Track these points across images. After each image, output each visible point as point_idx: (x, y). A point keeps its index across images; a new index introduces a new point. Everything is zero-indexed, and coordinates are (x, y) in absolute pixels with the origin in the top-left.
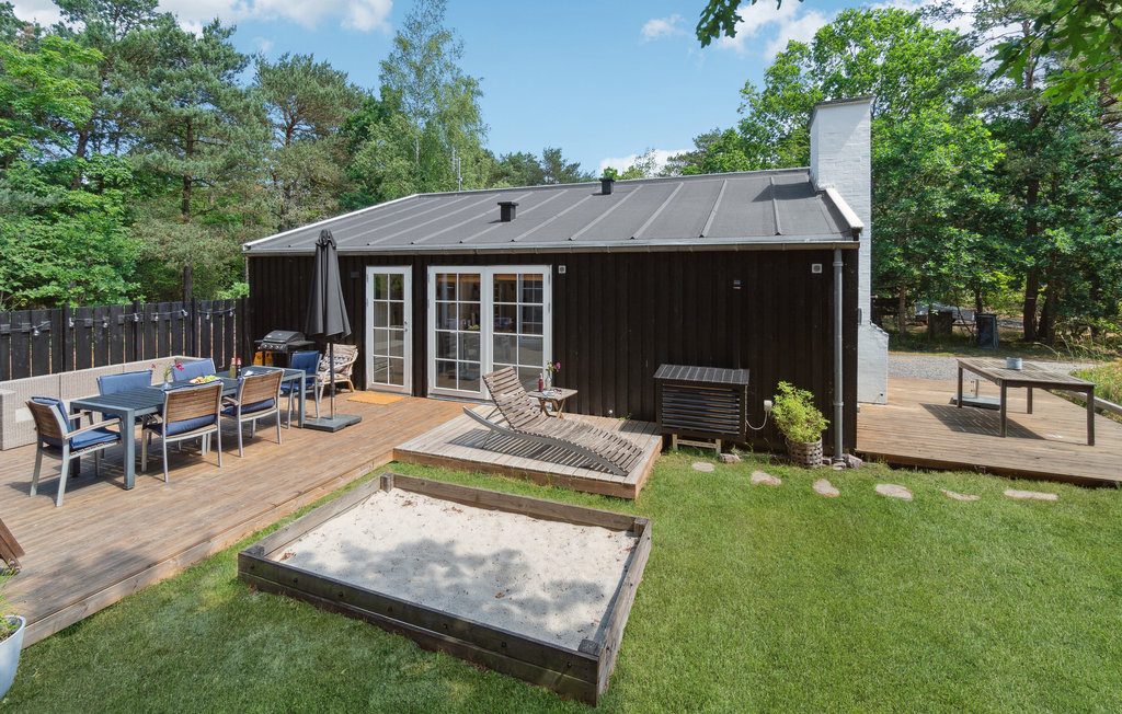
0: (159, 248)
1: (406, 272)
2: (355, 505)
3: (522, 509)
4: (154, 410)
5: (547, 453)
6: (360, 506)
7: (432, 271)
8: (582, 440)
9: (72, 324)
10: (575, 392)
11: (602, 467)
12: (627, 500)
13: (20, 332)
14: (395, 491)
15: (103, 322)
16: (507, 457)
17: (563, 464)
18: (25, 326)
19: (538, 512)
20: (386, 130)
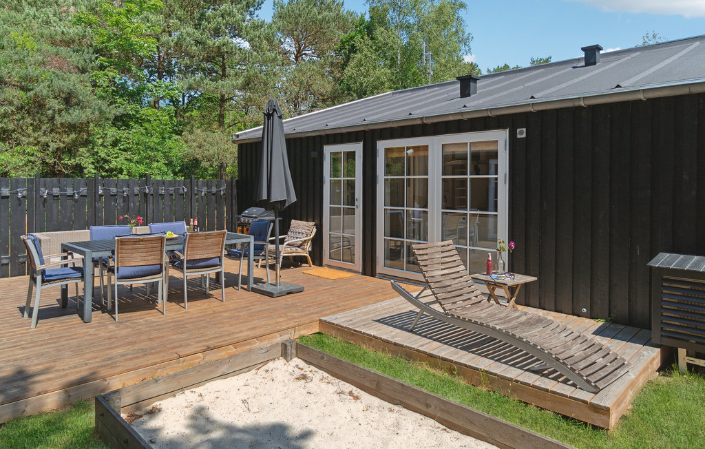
0: (197, 150)
1: (358, 148)
2: (249, 368)
3: (430, 410)
4: (109, 254)
5: (488, 347)
6: (253, 371)
7: (382, 145)
8: (533, 335)
9: (101, 192)
10: (535, 279)
11: (561, 376)
12: (595, 427)
13: (65, 195)
14: (296, 361)
15: (123, 192)
16: (436, 344)
17: (506, 363)
18: (69, 191)
19: (451, 419)
20: (370, 42)
